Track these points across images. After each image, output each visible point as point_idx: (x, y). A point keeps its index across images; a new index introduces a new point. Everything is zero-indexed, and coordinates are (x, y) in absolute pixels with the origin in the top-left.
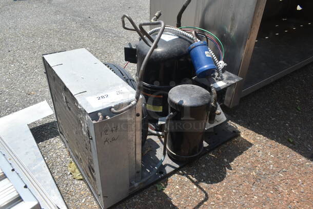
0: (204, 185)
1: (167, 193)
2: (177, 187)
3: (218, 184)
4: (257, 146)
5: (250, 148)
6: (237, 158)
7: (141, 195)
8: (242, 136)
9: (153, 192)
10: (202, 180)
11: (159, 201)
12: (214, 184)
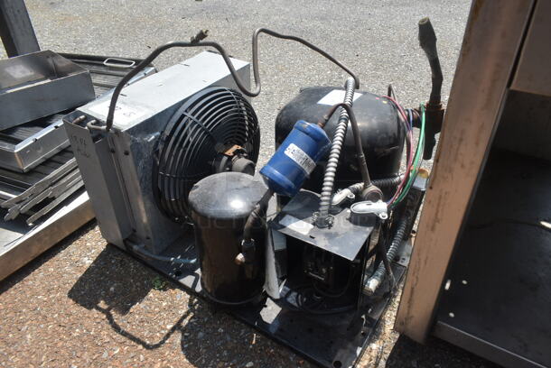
0: (177, 338)
2: (164, 304)
3: (185, 360)
7: (141, 268)
9: (148, 279)
11: (134, 289)
12: (182, 353)
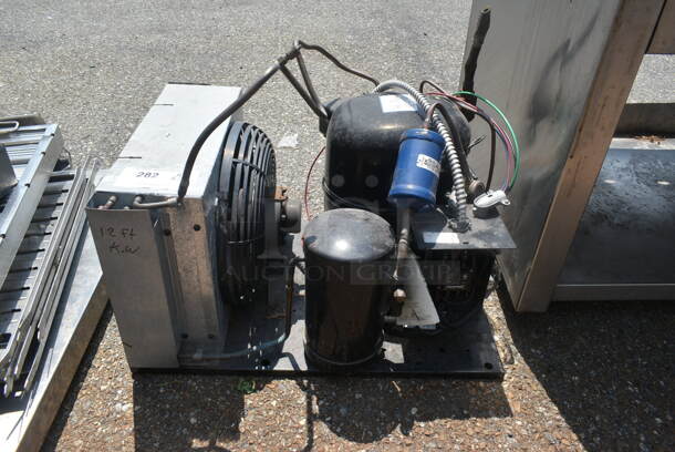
0: (322, 428)
1: (248, 402)
2: (274, 403)
3: (351, 443)
4: (519, 423)
5: (496, 419)
6: (443, 421)
7: (207, 381)
8: (505, 385)
9: (229, 388)
10: (328, 419)
11: (222, 407)
12: (341, 439)
